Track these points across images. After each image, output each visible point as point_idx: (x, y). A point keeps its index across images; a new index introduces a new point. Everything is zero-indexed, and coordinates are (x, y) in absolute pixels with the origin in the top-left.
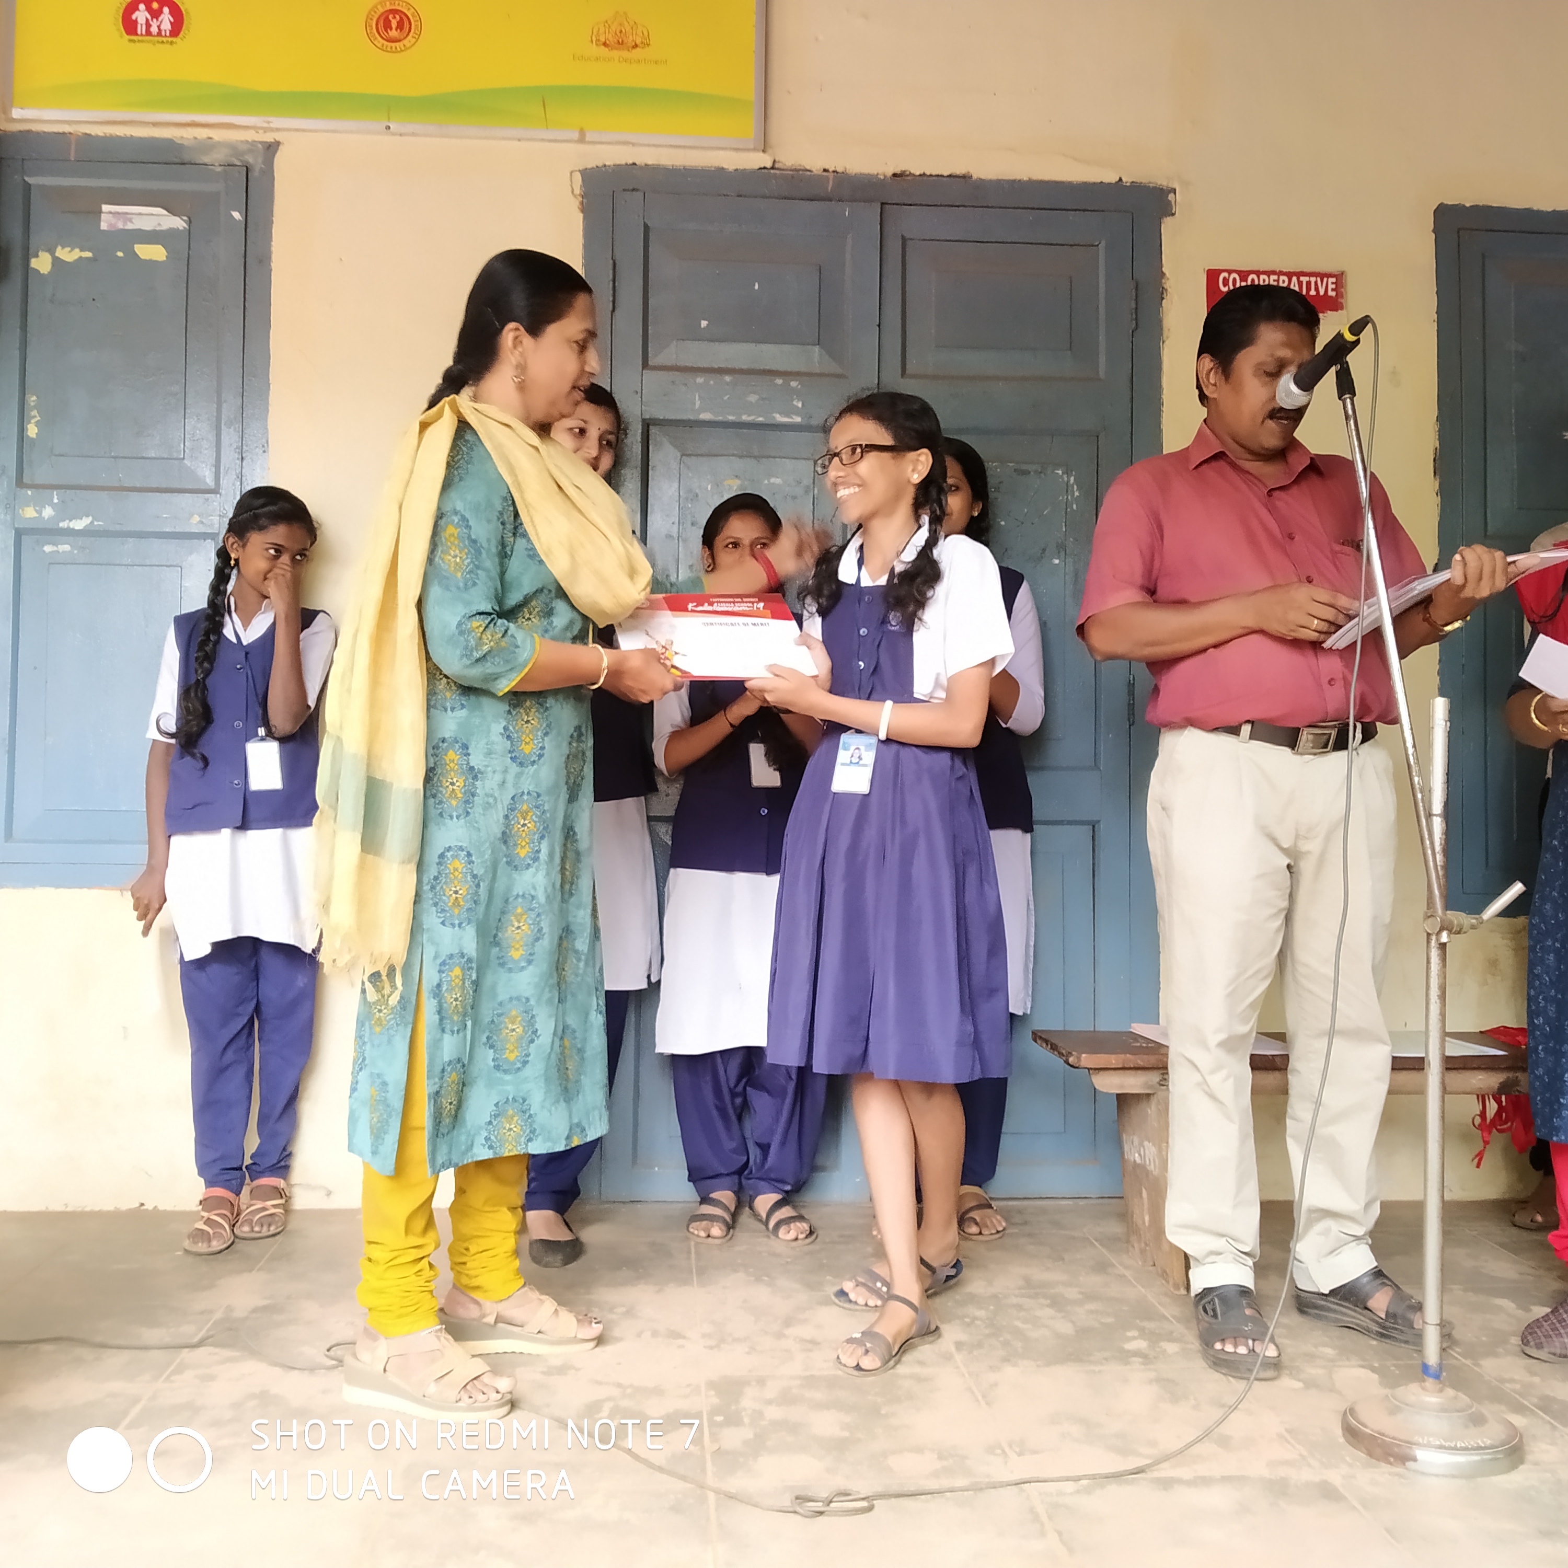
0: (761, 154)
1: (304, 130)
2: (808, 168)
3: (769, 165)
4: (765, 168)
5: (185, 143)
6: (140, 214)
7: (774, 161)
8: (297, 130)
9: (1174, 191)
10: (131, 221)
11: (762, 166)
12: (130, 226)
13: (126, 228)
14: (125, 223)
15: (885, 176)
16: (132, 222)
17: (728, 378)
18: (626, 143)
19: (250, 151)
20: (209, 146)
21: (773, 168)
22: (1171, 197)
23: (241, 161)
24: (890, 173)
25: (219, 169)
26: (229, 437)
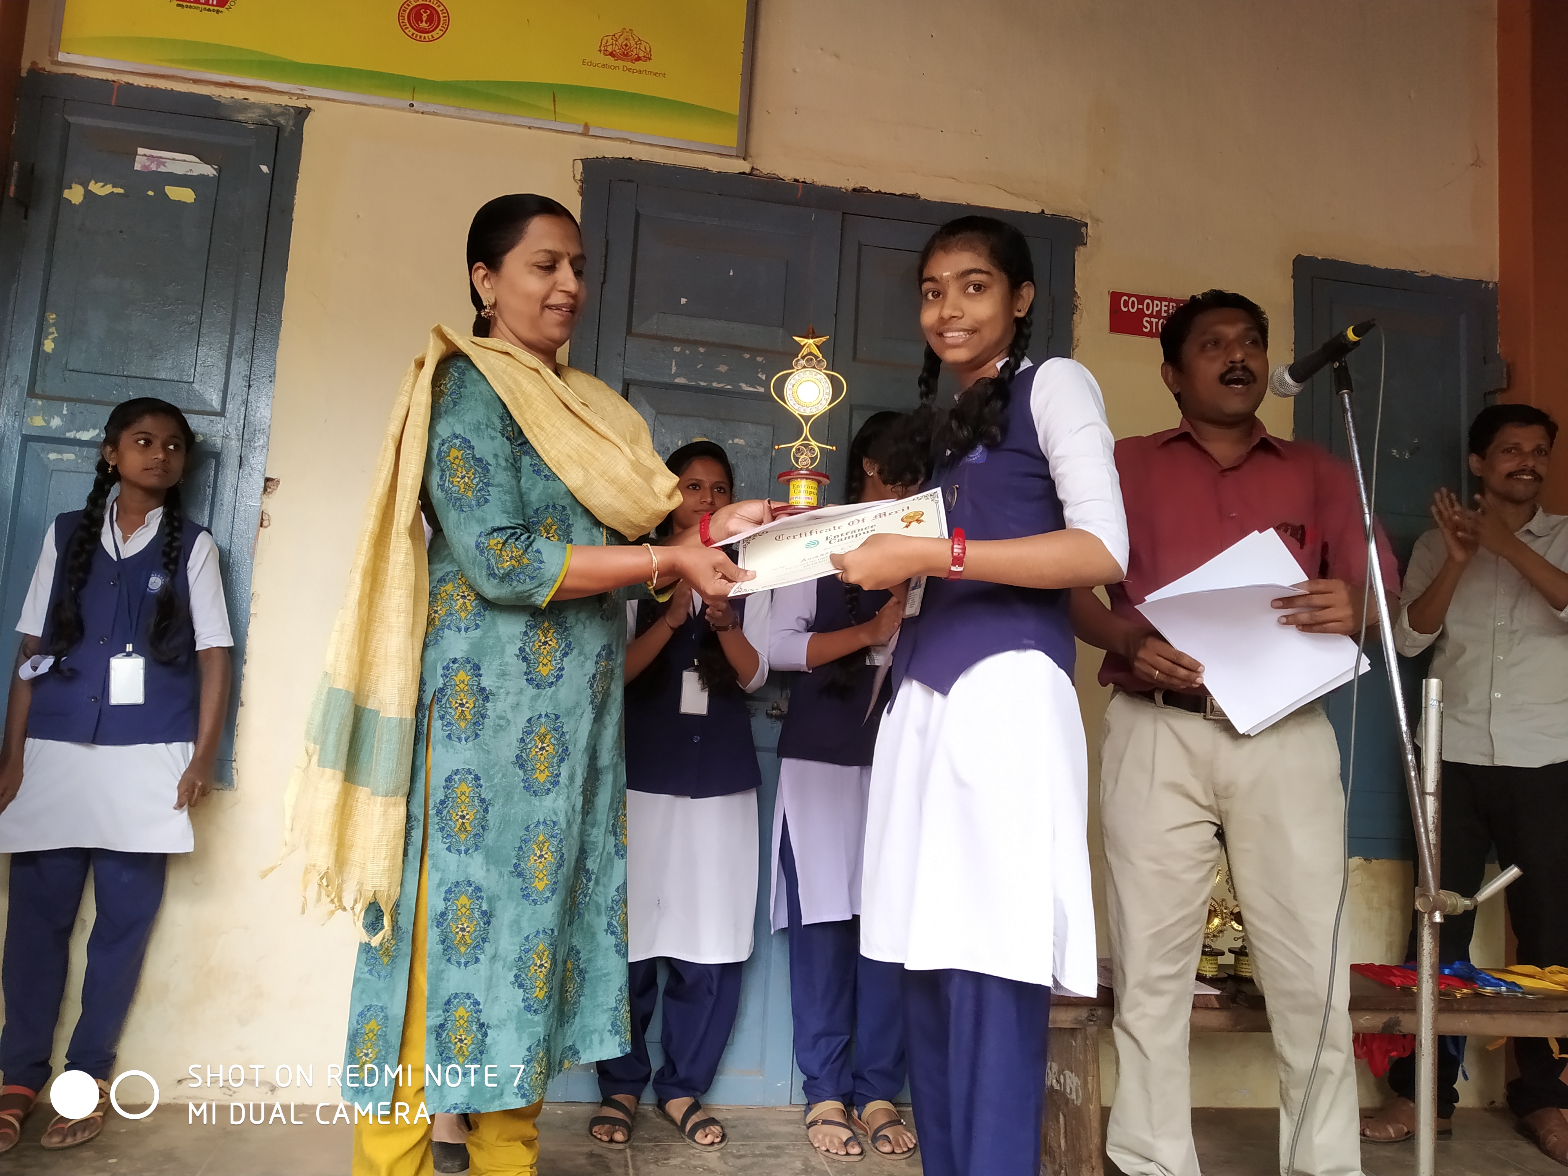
0: (742, 161)
1: (334, 100)
2: (781, 177)
3: (748, 171)
4: (744, 173)
5: (223, 102)
6: (174, 159)
7: (753, 168)
8: (328, 99)
9: (1086, 225)
10: (164, 164)
11: (742, 171)
12: (162, 169)
13: (159, 170)
14: (158, 166)
15: (847, 190)
16: (165, 166)
17: (702, 350)
18: (625, 140)
19: (282, 114)
20: (244, 105)
21: (750, 174)
22: (1083, 229)
23: (273, 121)
24: (851, 186)
25: (252, 127)
26: (239, 366)
